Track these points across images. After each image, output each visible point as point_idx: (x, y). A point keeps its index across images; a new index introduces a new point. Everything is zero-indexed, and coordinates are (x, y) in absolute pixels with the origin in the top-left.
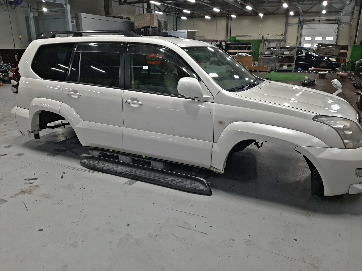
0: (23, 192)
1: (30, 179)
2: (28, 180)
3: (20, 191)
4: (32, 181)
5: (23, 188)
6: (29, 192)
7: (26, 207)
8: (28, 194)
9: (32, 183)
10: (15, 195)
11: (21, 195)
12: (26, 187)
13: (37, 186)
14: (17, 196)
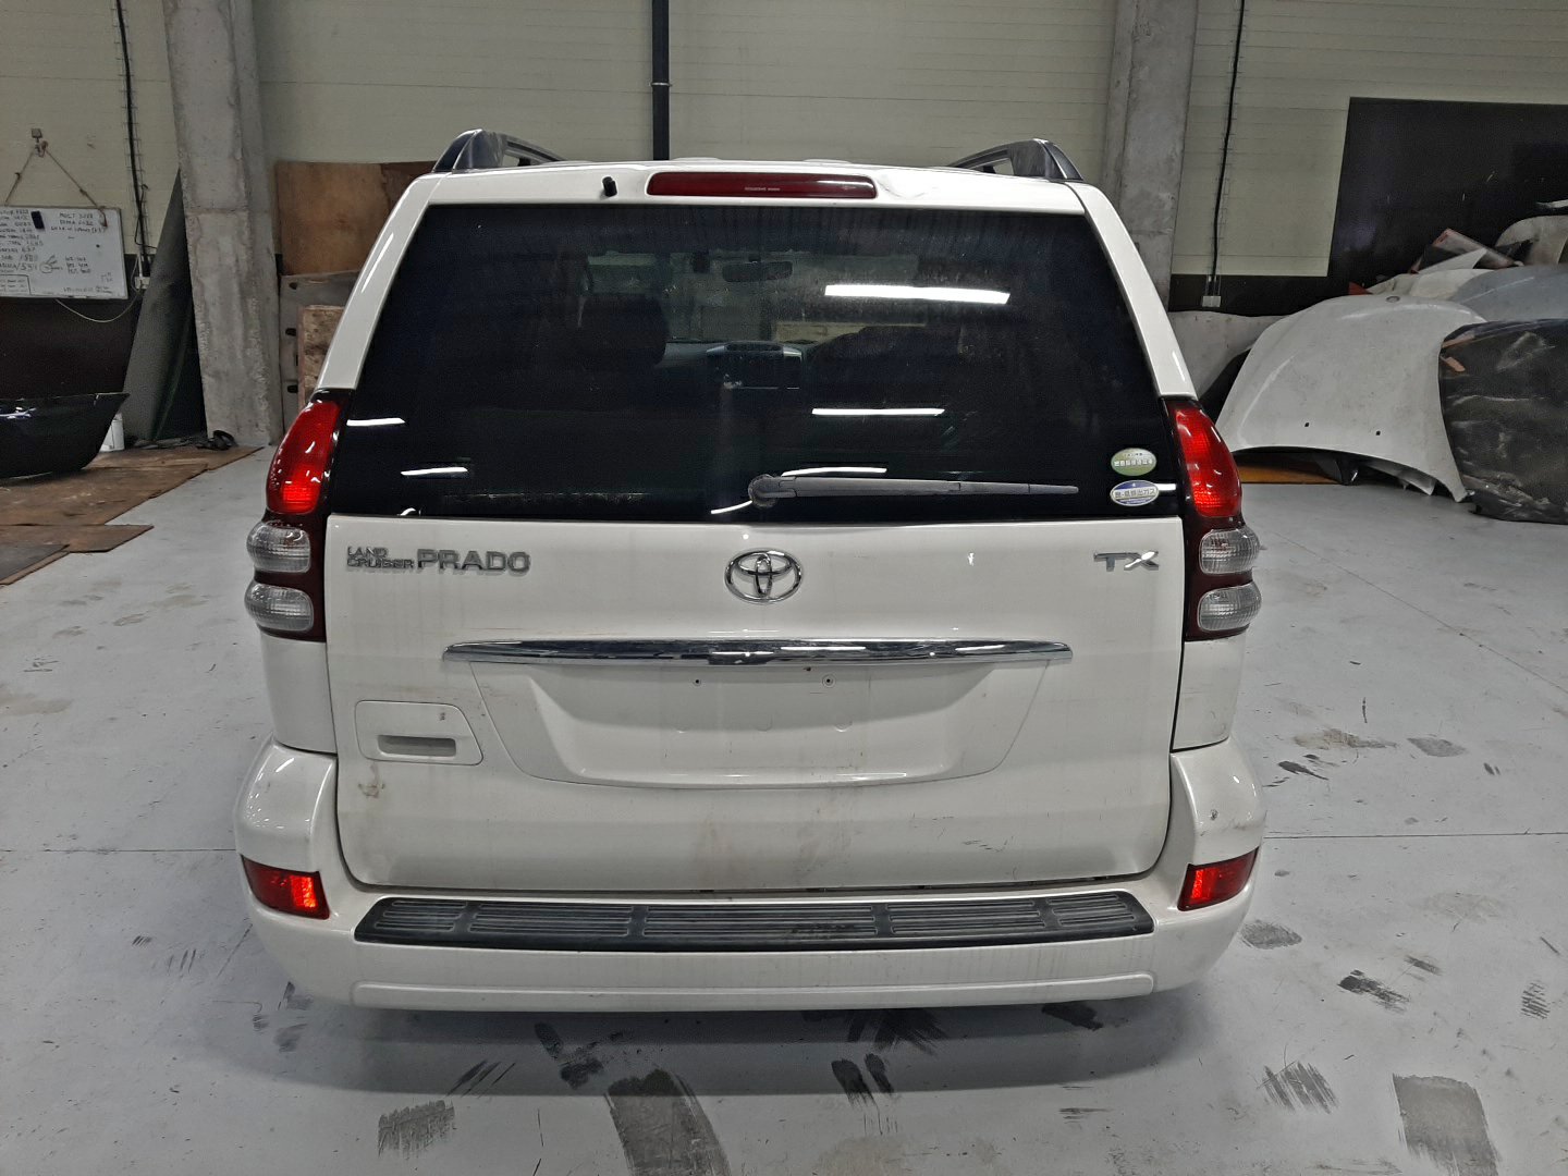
0: (1351, 742)
1: (1307, 772)
2: (1316, 773)
3: (1360, 750)
4: (1305, 763)
5: (1348, 753)
6: (1335, 737)
7: (1364, 708)
8: (1339, 733)
9: (1308, 756)
10: (1380, 746)
11: (1363, 738)
12: (1333, 754)
13: (1298, 741)
14: (1379, 741)
